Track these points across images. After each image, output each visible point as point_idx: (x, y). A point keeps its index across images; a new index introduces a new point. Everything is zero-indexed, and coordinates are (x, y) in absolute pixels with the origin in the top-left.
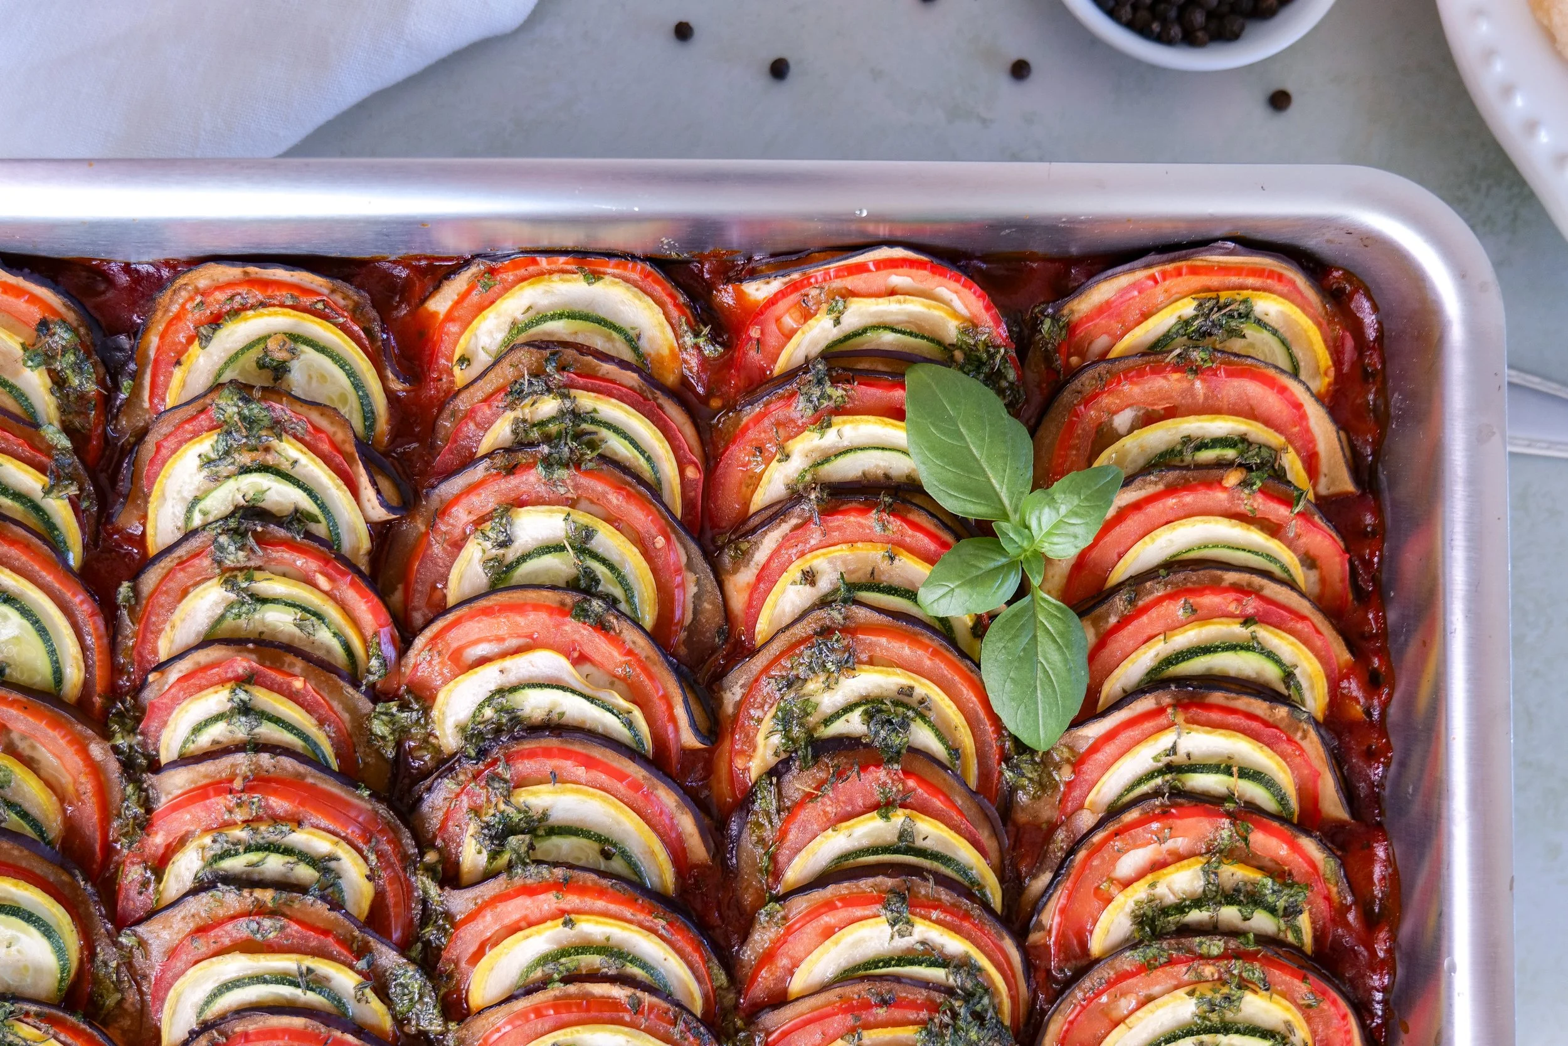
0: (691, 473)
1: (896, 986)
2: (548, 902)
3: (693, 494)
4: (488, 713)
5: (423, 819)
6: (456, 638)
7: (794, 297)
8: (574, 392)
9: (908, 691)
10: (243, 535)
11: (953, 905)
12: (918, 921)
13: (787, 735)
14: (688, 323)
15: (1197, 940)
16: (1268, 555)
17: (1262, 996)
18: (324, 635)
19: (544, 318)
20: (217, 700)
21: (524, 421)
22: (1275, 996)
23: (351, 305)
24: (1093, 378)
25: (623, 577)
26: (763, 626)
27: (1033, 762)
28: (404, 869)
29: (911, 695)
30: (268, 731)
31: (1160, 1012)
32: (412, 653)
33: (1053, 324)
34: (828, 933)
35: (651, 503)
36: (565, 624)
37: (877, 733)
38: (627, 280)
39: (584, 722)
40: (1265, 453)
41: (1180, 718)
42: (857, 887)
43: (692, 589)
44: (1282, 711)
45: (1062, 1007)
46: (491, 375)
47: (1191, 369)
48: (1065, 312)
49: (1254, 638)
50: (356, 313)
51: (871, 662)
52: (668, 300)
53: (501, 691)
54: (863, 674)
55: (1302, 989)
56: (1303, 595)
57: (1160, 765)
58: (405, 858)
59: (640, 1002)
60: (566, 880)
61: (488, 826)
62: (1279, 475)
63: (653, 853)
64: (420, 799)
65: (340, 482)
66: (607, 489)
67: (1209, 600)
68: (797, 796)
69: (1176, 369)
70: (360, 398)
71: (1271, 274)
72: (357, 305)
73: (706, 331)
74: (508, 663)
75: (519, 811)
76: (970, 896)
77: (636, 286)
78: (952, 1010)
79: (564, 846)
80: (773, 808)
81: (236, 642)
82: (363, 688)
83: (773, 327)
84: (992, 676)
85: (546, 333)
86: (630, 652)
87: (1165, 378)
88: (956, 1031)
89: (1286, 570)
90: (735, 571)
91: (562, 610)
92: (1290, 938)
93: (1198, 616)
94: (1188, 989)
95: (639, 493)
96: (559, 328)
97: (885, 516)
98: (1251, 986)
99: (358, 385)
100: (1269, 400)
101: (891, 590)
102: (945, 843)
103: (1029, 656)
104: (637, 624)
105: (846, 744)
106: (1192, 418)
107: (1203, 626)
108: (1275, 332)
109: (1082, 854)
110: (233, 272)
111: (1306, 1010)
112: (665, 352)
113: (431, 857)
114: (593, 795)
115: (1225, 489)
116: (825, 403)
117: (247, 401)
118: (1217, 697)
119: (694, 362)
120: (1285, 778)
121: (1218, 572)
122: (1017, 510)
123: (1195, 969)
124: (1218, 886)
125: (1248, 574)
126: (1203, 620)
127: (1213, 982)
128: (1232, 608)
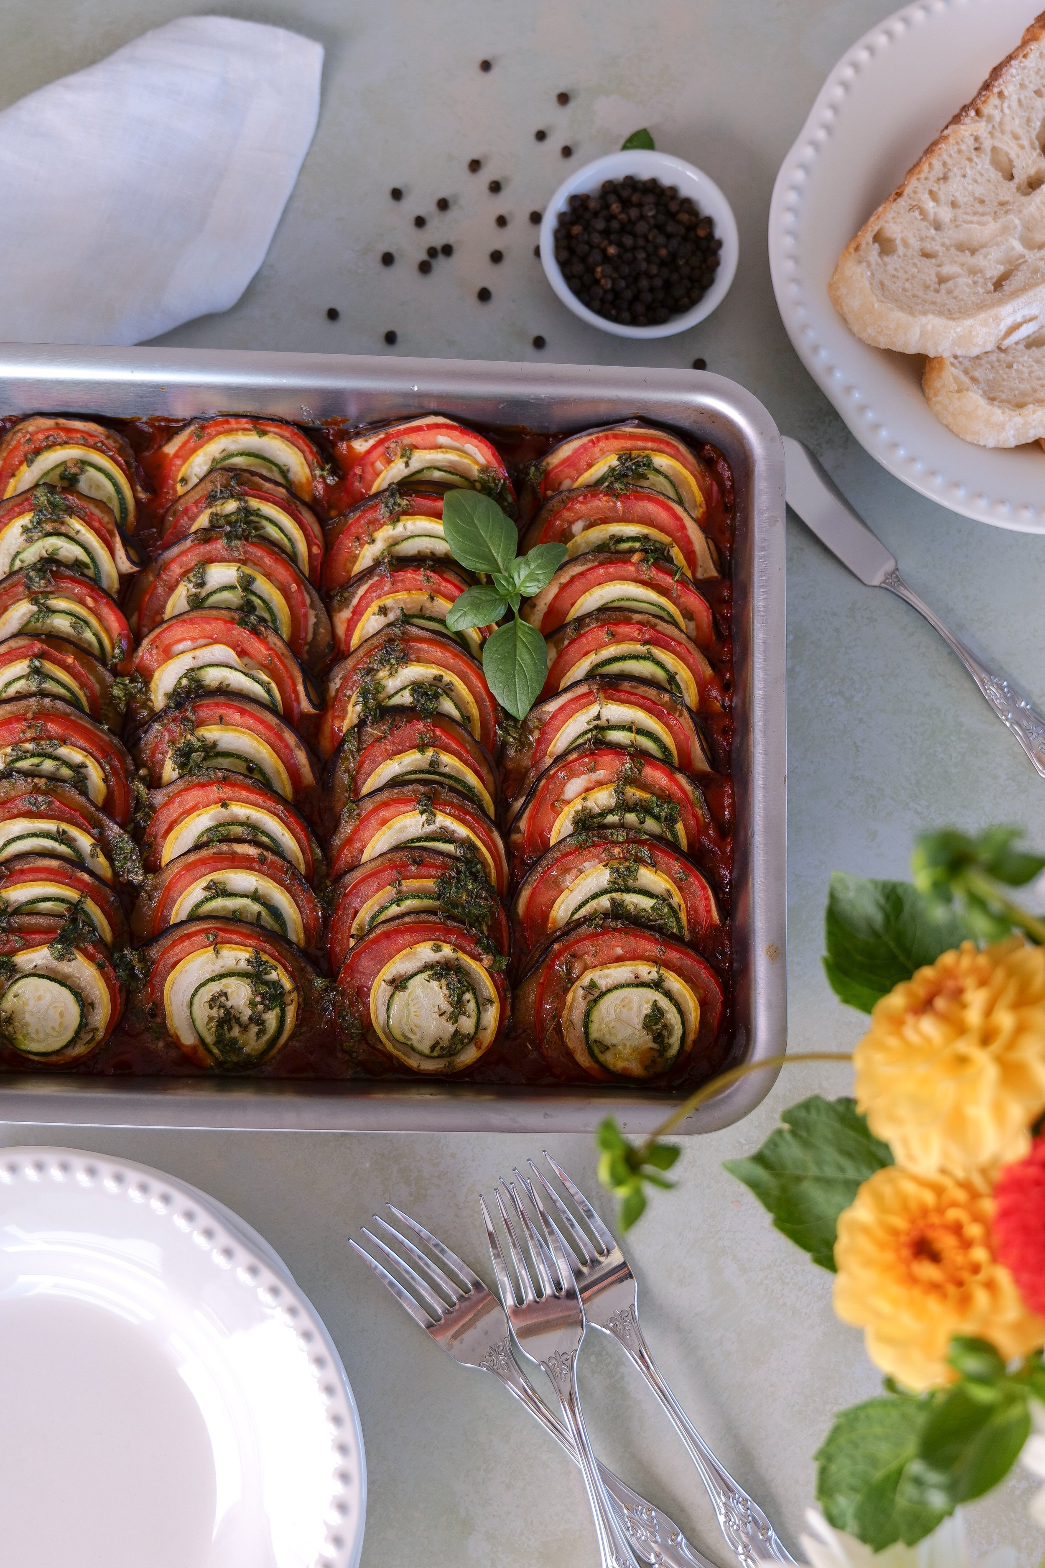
0: (315, 550)
1: (424, 853)
2: (214, 792)
3: (316, 563)
4: (185, 682)
5: (141, 751)
6: (168, 638)
7: (380, 450)
8: (247, 498)
9: (439, 678)
10: (45, 572)
11: (460, 806)
12: (438, 813)
13: (365, 703)
14: (317, 462)
15: (608, 832)
16: (659, 606)
17: (651, 871)
18: (88, 635)
19: (232, 455)
20: (21, 667)
21: (217, 514)
22: (659, 872)
23: (117, 445)
24: (560, 502)
25: (271, 608)
26: (355, 641)
27: (515, 727)
28: (127, 779)
29: (441, 681)
30: (49, 686)
31: (589, 880)
32: (140, 650)
33: (536, 470)
34: (384, 822)
35: (290, 565)
36: (233, 629)
37: (418, 701)
38: (282, 436)
39: (242, 690)
40: (658, 545)
41: (601, 695)
42: (403, 793)
43: (312, 620)
44: (666, 697)
45: (530, 879)
46: (199, 488)
47: (615, 495)
48: (544, 464)
49: (649, 653)
50: (121, 451)
51: (418, 660)
52: (306, 449)
53: (192, 670)
54: (412, 667)
55: (676, 866)
56: (681, 631)
57: (591, 727)
58: (126, 771)
59: (265, 858)
60: (225, 778)
61: (179, 749)
62: (670, 560)
63: (279, 773)
64: (140, 739)
65: (103, 545)
66: (264, 554)
67: (624, 630)
68: (371, 740)
69: (607, 494)
70: (120, 499)
71: (661, 441)
72: (121, 446)
73: (328, 467)
74: (197, 653)
75: (199, 740)
76: (472, 801)
77: (288, 441)
78: (457, 869)
79: (225, 762)
80: (354, 749)
81: (35, 635)
82: (109, 667)
83: (369, 469)
84: (489, 670)
85: (232, 464)
86: (271, 649)
87: (599, 500)
88: (458, 881)
89: (671, 616)
90: (340, 610)
91: (232, 621)
92: (671, 838)
93: (616, 638)
94: (605, 863)
95: (283, 559)
96: (239, 461)
97: (429, 573)
98: (643, 862)
99: (118, 490)
100: (663, 516)
101: (430, 619)
102: (458, 771)
103: (510, 658)
104: (276, 631)
105: (400, 710)
106: (614, 524)
107: (618, 645)
108: (666, 477)
109: (543, 782)
110: (49, 423)
111: (678, 881)
112: (304, 480)
113: (142, 772)
114: (244, 733)
115: (633, 564)
116: (397, 508)
117: (52, 493)
118: (626, 685)
119: (320, 487)
120: (668, 739)
121: (630, 614)
122: (506, 570)
123: (609, 850)
124: (624, 800)
125: (647, 616)
126: (620, 641)
127: (620, 858)
128: (636, 634)
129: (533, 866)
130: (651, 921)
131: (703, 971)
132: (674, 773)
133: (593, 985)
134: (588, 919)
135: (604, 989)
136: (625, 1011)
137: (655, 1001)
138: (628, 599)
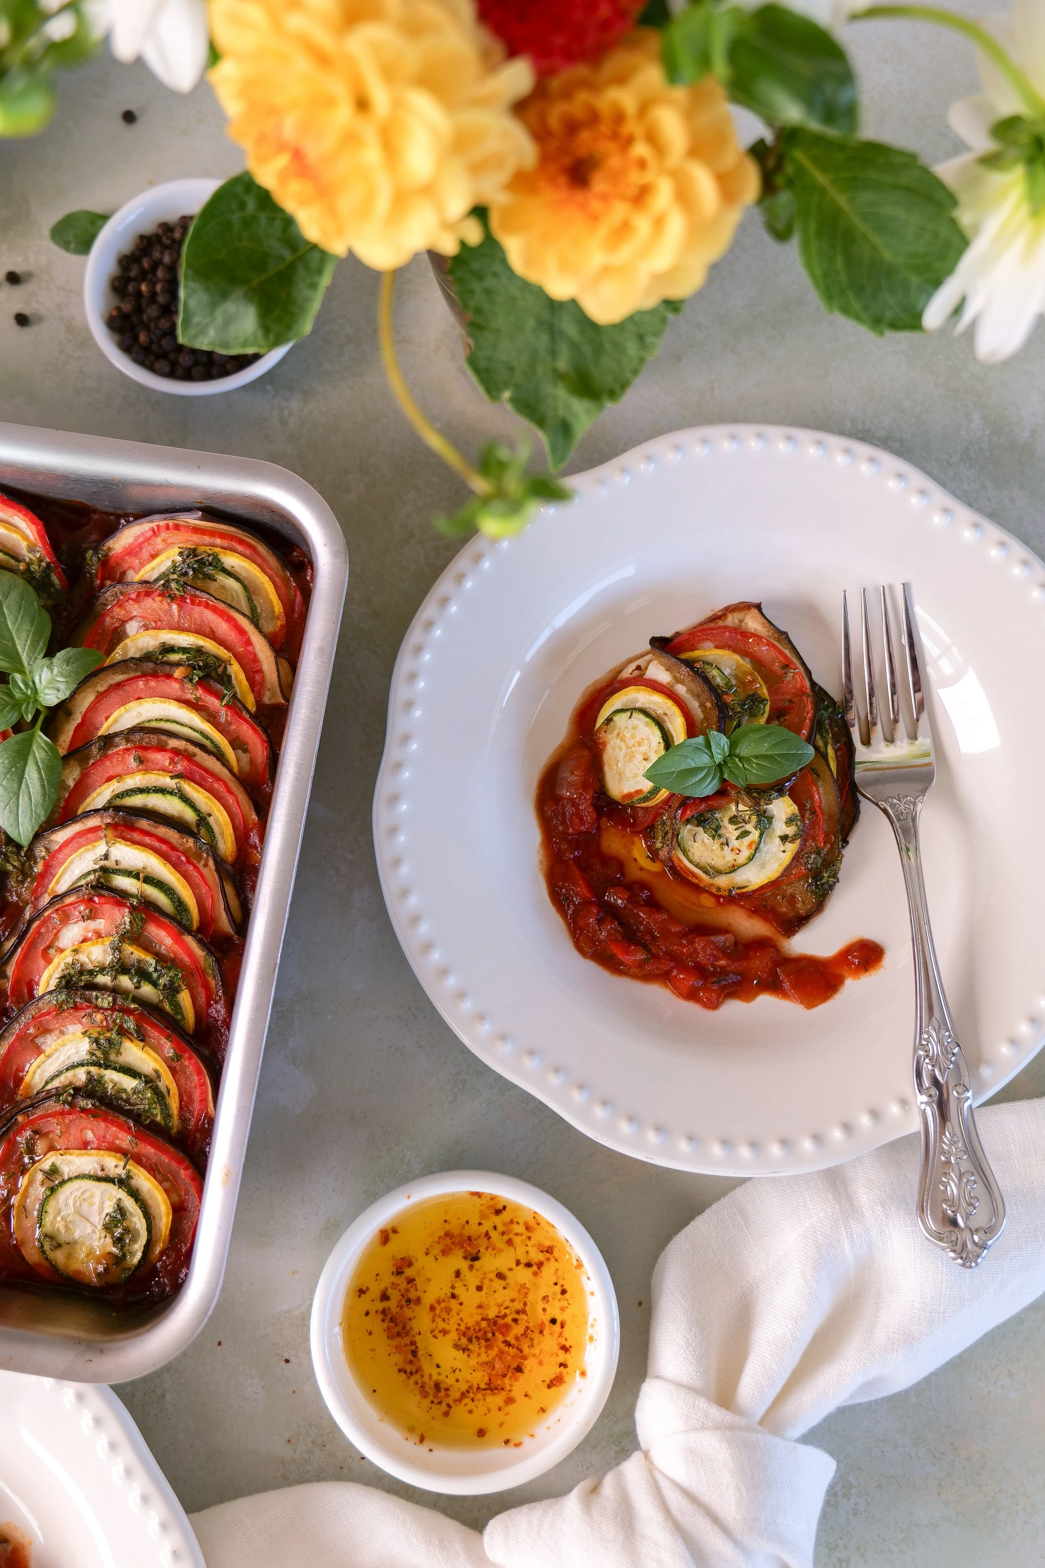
15: (94, 993)
16: (201, 732)
17: (137, 1046)
22: (147, 1048)
24: (112, 596)
27: (18, 854)
31: (67, 1048)
33: (94, 555)
40: (211, 661)
41: (109, 833)
44: (190, 843)
45: (6, 1034)
47: (170, 596)
48: (105, 548)
49: (179, 787)
55: (167, 1044)
56: (226, 765)
57: (97, 867)
62: (226, 680)
67: (154, 756)
69: (162, 595)
71: (235, 539)
87: (153, 599)
89: (216, 746)
92: (167, 1007)
93: (144, 766)
94: (84, 1030)
98: (130, 1036)
100: (223, 628)
103: (17, 774)
106: (167, 631)
107: (144, 774)
108: (237, 579)
109: (36, 923)
111: (169, 1063)
115: (176, 680)
118: (144, 824)
120: (187, 895)
121: (164, 738)
122: (31, 672)
123: (90, 1015)
124: (120, 959)
125: (184, 743)
126: (147, 771)
127: (103, 1027)
128: (167, 763)
129: (16, 1019)
130: (130, 1104)
131: (182, 1172)
132: (183, 934)
133: (54, 1171)
134: (58, 1093)
135: (66, 1178)
136: (85, 1205)
137: (120, 1199)
138: (168, 720)
